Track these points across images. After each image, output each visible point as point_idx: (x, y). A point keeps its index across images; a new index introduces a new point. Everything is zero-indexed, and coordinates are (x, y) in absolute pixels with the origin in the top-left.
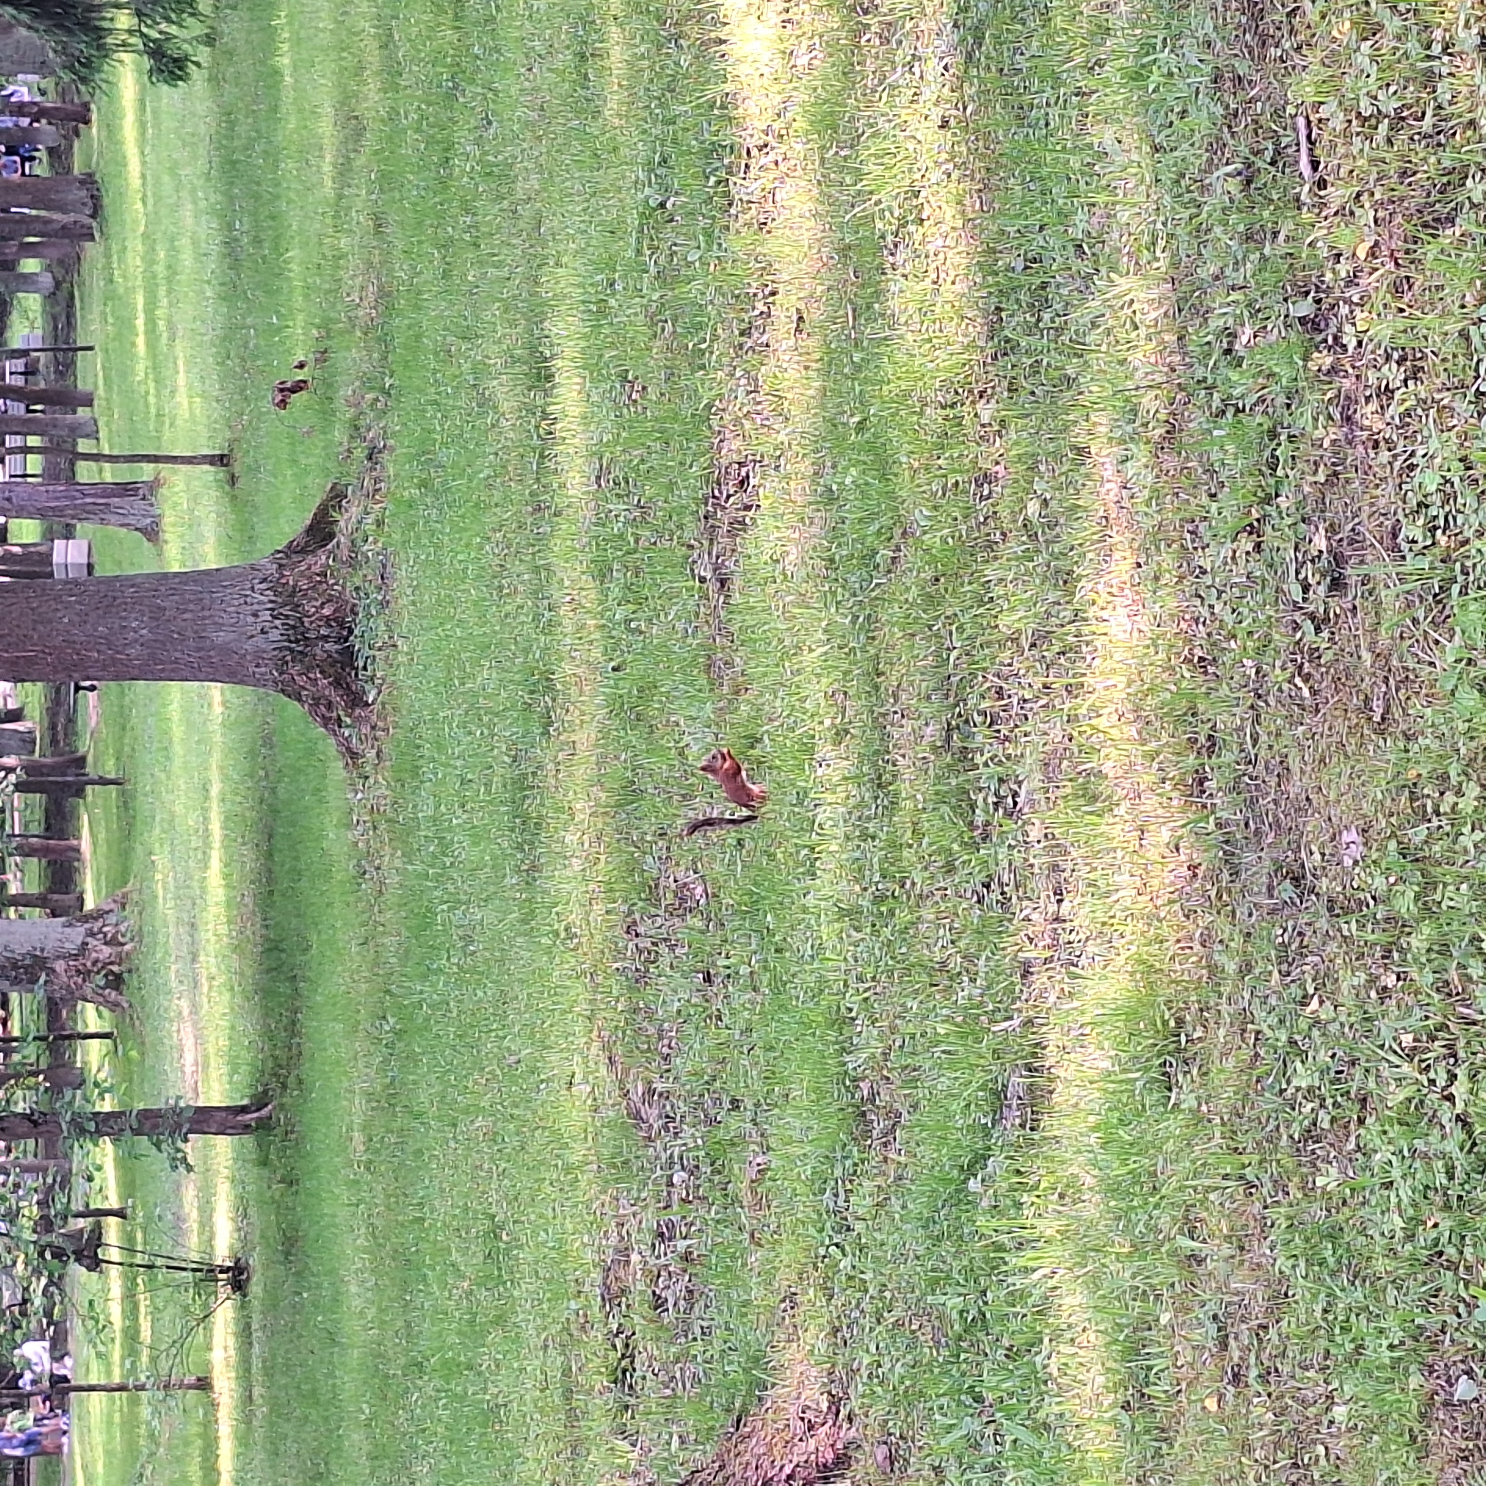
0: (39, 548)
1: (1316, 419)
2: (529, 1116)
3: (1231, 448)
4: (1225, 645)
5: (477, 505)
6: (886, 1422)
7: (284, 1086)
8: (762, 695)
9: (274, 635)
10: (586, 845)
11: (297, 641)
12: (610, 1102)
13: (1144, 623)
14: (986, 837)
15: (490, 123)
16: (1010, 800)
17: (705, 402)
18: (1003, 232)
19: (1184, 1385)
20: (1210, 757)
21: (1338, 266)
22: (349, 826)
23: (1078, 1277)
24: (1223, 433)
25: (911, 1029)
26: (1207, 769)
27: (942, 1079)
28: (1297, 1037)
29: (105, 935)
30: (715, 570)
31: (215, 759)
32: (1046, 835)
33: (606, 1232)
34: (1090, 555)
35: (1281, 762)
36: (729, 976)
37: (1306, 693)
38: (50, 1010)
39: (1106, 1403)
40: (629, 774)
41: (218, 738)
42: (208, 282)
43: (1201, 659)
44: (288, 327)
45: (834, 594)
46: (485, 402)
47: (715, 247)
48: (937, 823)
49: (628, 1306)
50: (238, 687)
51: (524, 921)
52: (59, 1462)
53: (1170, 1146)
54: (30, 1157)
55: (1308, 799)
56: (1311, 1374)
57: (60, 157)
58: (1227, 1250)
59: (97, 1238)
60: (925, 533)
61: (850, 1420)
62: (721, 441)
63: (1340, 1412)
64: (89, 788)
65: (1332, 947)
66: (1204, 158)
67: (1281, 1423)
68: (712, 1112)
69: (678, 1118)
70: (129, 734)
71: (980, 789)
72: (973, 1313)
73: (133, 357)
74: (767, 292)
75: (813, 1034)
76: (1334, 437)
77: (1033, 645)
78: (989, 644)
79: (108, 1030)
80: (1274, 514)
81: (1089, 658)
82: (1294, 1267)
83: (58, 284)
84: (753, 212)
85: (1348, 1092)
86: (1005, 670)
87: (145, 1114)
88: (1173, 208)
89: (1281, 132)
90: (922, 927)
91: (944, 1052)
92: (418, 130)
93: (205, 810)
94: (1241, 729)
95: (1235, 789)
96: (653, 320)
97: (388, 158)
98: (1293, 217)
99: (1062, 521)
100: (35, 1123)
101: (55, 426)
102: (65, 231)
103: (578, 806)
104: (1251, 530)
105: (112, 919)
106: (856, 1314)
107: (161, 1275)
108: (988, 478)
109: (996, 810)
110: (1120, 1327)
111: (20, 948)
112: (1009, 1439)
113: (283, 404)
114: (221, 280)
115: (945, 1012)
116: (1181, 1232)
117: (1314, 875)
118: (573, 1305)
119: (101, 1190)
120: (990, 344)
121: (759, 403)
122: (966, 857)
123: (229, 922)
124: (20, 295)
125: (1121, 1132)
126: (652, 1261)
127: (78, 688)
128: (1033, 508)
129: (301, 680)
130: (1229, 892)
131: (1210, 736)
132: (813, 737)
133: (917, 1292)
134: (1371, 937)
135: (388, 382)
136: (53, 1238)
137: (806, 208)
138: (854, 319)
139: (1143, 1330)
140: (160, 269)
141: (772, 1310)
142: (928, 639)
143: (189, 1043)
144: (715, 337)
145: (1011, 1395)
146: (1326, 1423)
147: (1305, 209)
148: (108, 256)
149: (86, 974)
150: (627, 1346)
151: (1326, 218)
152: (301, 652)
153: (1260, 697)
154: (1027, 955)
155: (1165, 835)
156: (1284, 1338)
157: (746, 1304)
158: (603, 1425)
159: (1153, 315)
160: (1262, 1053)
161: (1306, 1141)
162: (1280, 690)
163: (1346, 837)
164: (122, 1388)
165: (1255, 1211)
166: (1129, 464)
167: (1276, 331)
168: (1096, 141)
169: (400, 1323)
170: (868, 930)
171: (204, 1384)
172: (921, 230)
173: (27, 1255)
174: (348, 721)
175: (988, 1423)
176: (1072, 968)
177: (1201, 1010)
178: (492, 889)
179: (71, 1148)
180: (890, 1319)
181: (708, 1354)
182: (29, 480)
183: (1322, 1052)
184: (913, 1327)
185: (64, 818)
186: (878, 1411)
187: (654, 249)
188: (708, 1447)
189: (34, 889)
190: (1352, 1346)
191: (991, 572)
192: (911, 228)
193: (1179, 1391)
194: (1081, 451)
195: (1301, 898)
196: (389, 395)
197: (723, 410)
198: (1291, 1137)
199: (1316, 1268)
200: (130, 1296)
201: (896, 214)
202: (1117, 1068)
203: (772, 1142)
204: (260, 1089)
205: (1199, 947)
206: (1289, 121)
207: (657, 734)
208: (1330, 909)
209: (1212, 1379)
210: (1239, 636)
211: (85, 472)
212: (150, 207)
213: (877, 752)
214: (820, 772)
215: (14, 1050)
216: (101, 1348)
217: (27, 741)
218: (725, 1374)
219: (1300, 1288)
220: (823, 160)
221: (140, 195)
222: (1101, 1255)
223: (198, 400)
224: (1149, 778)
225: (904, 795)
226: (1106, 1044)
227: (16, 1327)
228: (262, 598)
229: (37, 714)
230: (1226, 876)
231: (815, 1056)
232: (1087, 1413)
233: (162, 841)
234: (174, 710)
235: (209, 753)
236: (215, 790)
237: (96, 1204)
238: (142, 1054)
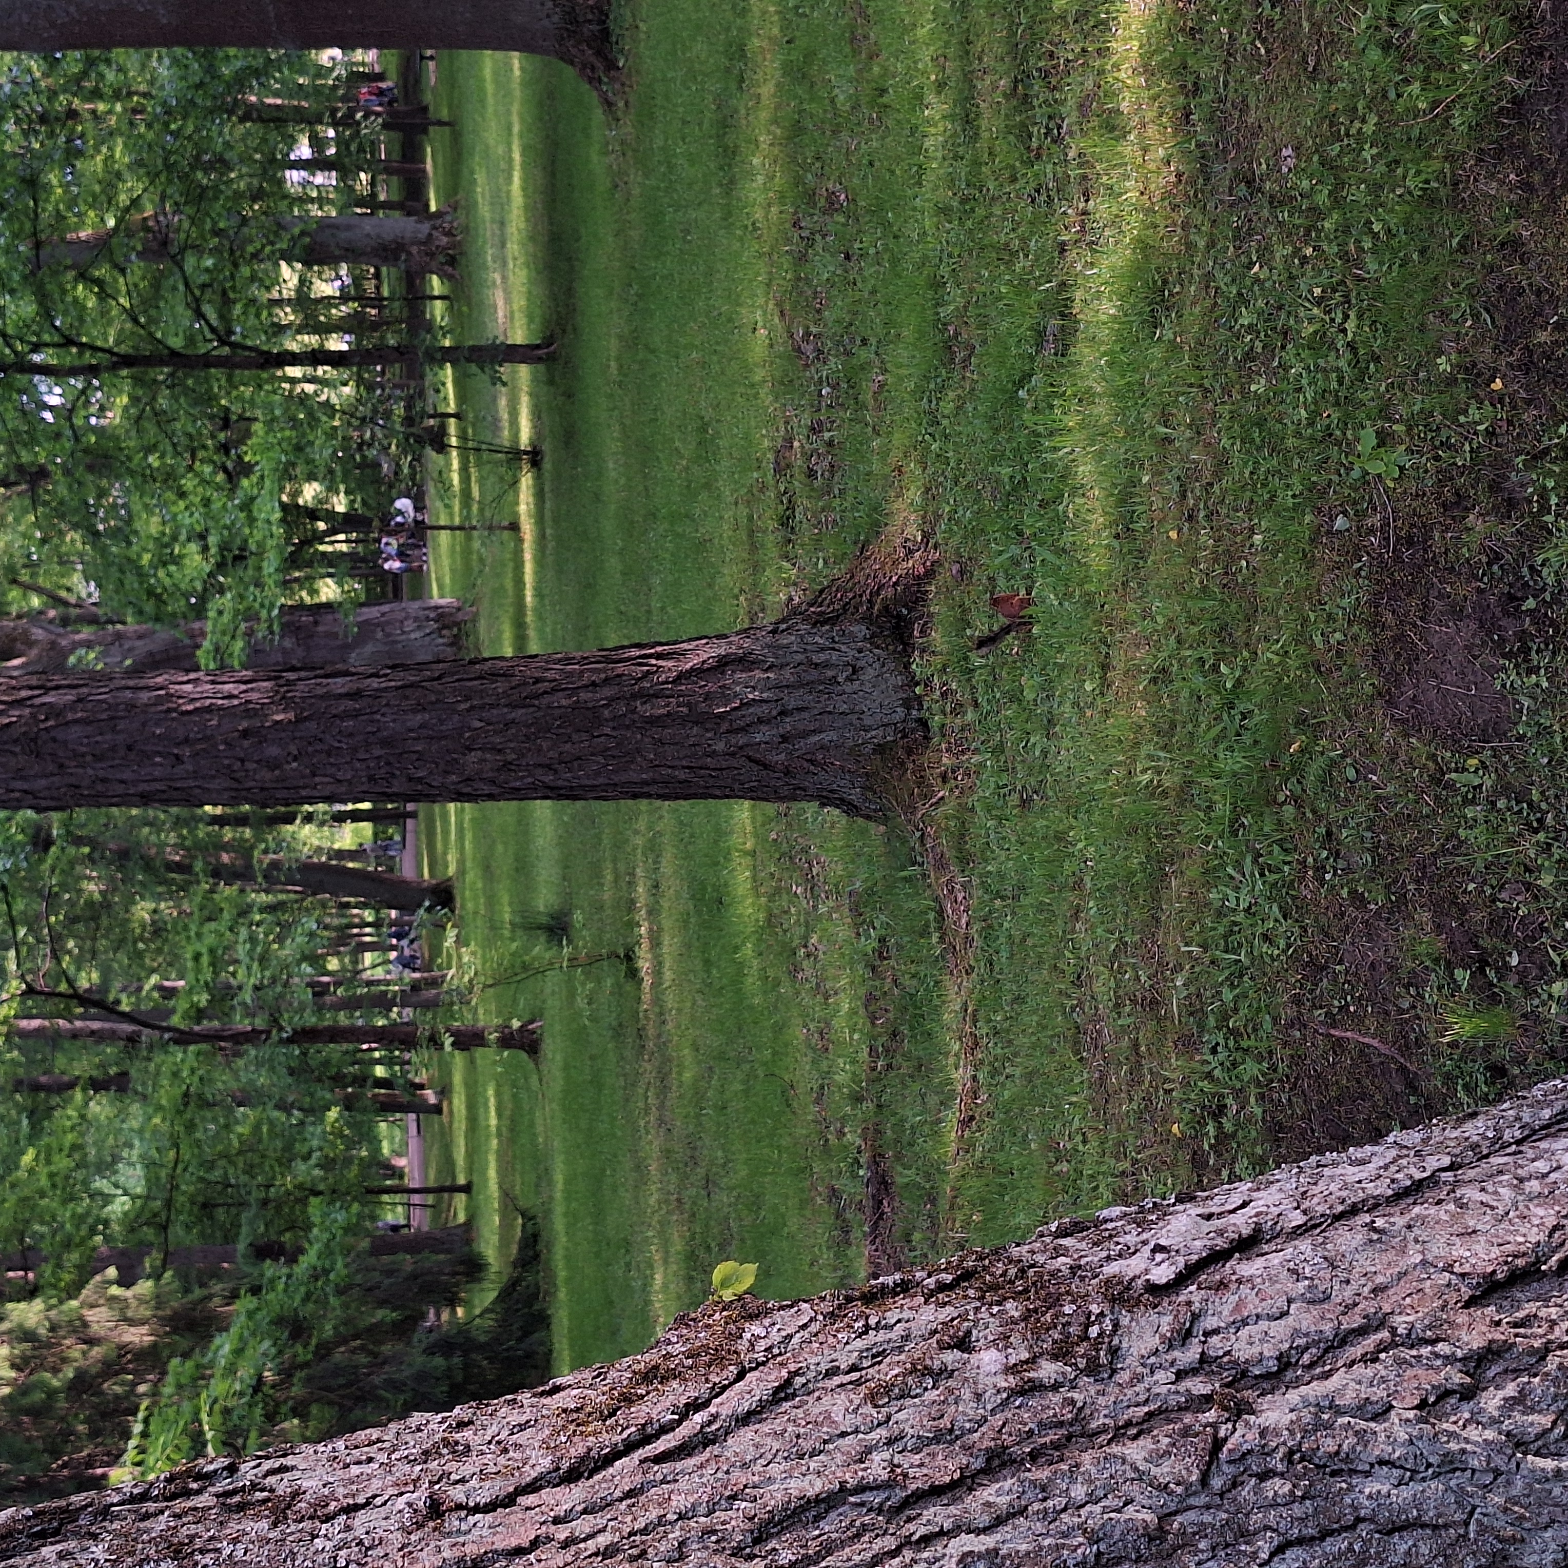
2: (727, 350)
4: (1208, 18)
6: (959, 549)
7: (564, 331)
8: (888, 59)
9: (556, 19)
10: (767, 166)
11: (571, 23)
12: (781, 341)
14: (1038, 157)
16: (1055, 131)
19: (1155, 523)
20: (1194, 98)
22: (606, 153)
23: (1090, 453)
25: (983, 288)
26: (1192, 106)
27: (1003, 323)
28: (1243, 291)
29: (444, 229)
31: (515, 108)
32: (1079, 155)
33: (777, 428)
35: (1243, 101)
36: (862, 255)
37: (1263, 51)
38: (408, 279)
39: (1104, 536)
40: (796, 116)
41: (517, 93)
43: (1192, 29)
48: (1005, 148)
49: (791, 476)
51: (725, 219)
53: (1154, 365)
54: (398, 378)
55: (1260, 126)
56: (1240, 514)
58: (1189, 434)
59: (442, 431)
61: (936, 547)
63: (1258, 538)
64: (431, 129)
65: (1270, 229)
67: (1219, 546)
68: (849, 347)
69: (826, 352)
70: (457, 89)
71: (1036, 124)
72: (1019, 477)
75: (918, 294)
77: (1076, 21)
78: (1046, 21)
79: (447, 294)
81: (1114, 29)
82: (1233, 444)
85: (1276, 328)
86: (1056, 40)
87: (473, 349)
90: (993, 220)
91: (1005, 305)
93: (509, 145)
94: (1217, 78)
95: (1211, 120)
100: (402, 354)
103: (762, 139)
105: (449, 218)
106: (941, 479)
107: (485, 456)
109: (1046, 138)
110: (1115, 485)
111: (388, 236)
112: (1039, 559)
115: (1006, 277)
116: (1159, 423)
117: (1261, 180)
118: (755, 475)
119: (445, 400)
122: (1024, 171)
125: (1122, 357)
126: (807, 446)
127: (423, 56)
129: (574, 51)
130: (1203, 192)
131: (1195, 83)
132: (923, 88)
133: (982, 465)
134: (1297, 222)
136: (414, 430)
139: (1130, 487)
141: (885, 477)
142: (1003, 17)
143: (500, 303)
146: (1248, 546)
149: (432, 255)
150: (790, 502)
152: (574, 31)
153: (1230, 55)
154: (1063, 238)
155: (1161, 152)
156: (1224, 492)
157: (868, 474)
158: (774, 552)
160: (1219, 301)
161: (1245, 361)
162: (1245, 50)
163: (1285, 153)
164: (460, 528)
165: (1209, 408)
169: (641, 488)
170: (957, 222)
171: (514, 527)
173: (398, 440)
174: (606, 80)
175: (1026, 549)
176: (1094, 246)
177: (1180, 274)
178: (702, 197)
179: (425, 371)
180: (964, 482)
181: (843, 506)
183: (1260, 301)
184: (979, 487)
185: (414, 149)
186: (954, 541)
188: (843, 566)
189: (395, 198)
193: (1153, 527)
195: (1251, 194)
198: (1236, 359)
199: (1248, 445)
200: (464, 470)
202: (1121, 314)
203: (889, 366)
204: (548, 333)
205: (1180, 230)
207: (816, 88)
208: (1271, 203)
209: (1174, 519)
210: (1220, 10)
213: (966, 99)
214: (926, 112)
215: (385, 307)
216: (446, 501)
218: (854, 519)
219: (1236, 459)
222: (1105, 441)
224: (1150, 115)
225: (983, 128)
226: (1115, 298)
227: (392, 488)
230: (1201, 181)
231: (919, 308)
232: (1091, 541)
233: (479, 164)
234: (488, 73)
235: (511, 104)
236: (516, 129)
237: (441, 409)
238: (470, 309)
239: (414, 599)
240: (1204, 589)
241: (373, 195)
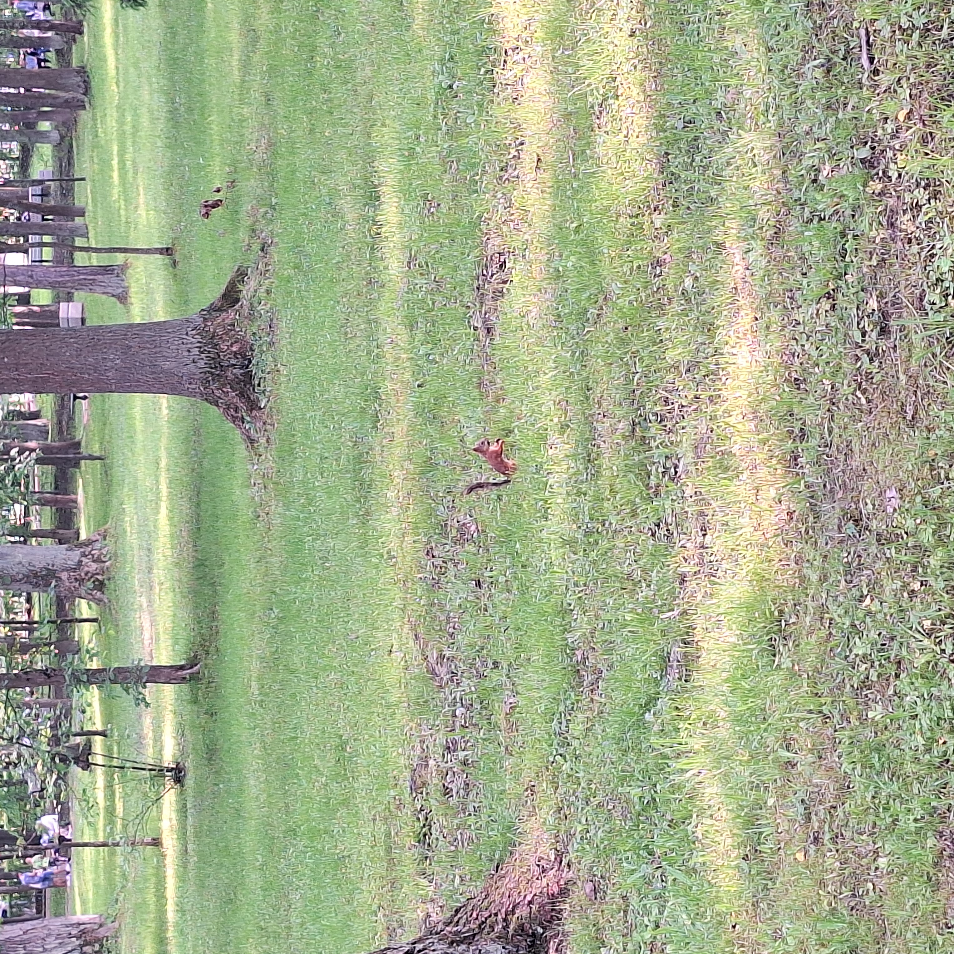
0: (51, 308)
1: (871, 225)
2: (364, 671)
3: (816, 243)
4: (811, 370)
5: (331, 281)
6: (592, 868)
7: (207, 653)
8: (513, 402)
9: (201, 364)
10: (401, 498)
11: (216, 367)
12: (416, 663)
13: (760, 356)
14: (657, 494)
15: (339, 34)
16: (672, 470)
17: (477, 214)
18: (669, 104)
19: (782, 845)
20: (801, 443)
21: (886, 126)
22: (249, 486)
23: (715, 776)
24: (811, 233)
25: (608, 617)
26: (800, 450)
27: (629, 649)
28: (857, 622)
29: (93, 555)
30: (484, 323)
31: (163, 444)
32: (696, 493)
33: (413, 746)
34: (725, 313)
35: (847, 446)
36: (492, 583)
37: (863, 401)
38: (58, 604)
39: (732, 856)
40: (429, 453)
41: (165, 430)
42: (159, 137)
43: (796, 379)
44: (210, 165)
45: (560, 337)
46: (337, 214)
47: (484, 114)
48: (626, 484)
49: (427, 794)
50: (178, 397)
51: (361, 548)
52: (65, 891)
53: (774, 692)
54: (46, 698)
55: (864, 470)
56: (864, 837)
57: (63, 56)
58: (811, 758)
59: (88, 749)
60: (618, 298)
61: (569, 866)
62: (488, 239)
63: (882, 862)
64: (83, 462)
65: (879, 565)
66: (800, 56)
67: (845, 869)
68: (481, 670)
69: (460, 674)
70: (108, 426)
71: (654, 463)
72: (648, 798)
73: (111, 185)
74: (517, 142)
75: (546, 620)
76: (882, 236)
77: (688, 370)
78: (660, 370)
79: (95, 617)
80: (844, 286)
81: (724, 378)
82: (853, 769)
83: (62, 138)
84: (509, 91)
85: (889, 658)
86: (670, 387)
87: (119, 670)
88: (779, 88)
89: (850, 38)
90: (616, 552)
91: (630, 632)
92: (293, 38)
93: (157, 477)
94: (821, 424)
95: (817, 463)
96: (445, 161)
97: (274, 56)
98: (856, 94)
99: (707, 290)
100: (49, 676)
101: (60, 229)
102: (67, 103)
103: (396, 474)
104: (829, 296)
105: (98, 545)
106: (573, 799)
107: (129, 773)
108: (659, 263)
109: (664, 476)
110: (742, 807)
111: (39, 565)
112: (670, 878)
113: (207, 215)
114: (167, 135)
115: (631, 606)
116: (781, 746)
117: (868, 519)
118: (392, 793)
119: (91, 718)
120: (661, 176)
121: (513, 214)
122: (644, 507)
123: (172, 548)
124: (38, 145)
125: (743, 683)
126: (443, 765)
127: (75, 398)
128: (688, 282)
129: (218, 393)
130: (813, 528)
131: (802, 429)
132: (547, 430)
133: (612, 785)
134: (905, 558)
135: (274, 201)
136: (60, 749)
137: (543, 88)
138: (574, 160)
139: (756, 810)
140: (128, 128)
141: (518, 796)
142: (620, 366)
143: (147, 625)
144: (484, 172)
145: (672, 850)
146: (873, 868)
147: (865, 89)
148: (94, 120)
149: (81, 581)
150: (427, 819)
151: (878, 95)
152: (218, 375)
153: (834, 404)
154: (683, 569)
155: (773, 493)
156: (847, 815)
157: (503, 792)
158: (411, 869)
159: (766, 157)
160: (834, 632)
161: (862, 688)
162: (847, 399)
163: (889, 494)
164: (104, 845)
165: (829, 734)
166: (750, 254)
167: (845, 167)
168: (730, 44)
169: (281, 804)
170: (581, 554)
171: (156, 842)
172: (617, 103)
173: (43, 761)
174: (248, 419)
175: (657, 868)
176: (712, 578)
177: (795, 605)
178: (341, 527)
179: (72, 691)
180: (594, 802)
181: (478, 825)
182: (44, 264)
183: (872, 632)
184: (610, 807)
185: (66, 481)
186: (587, 860)
187: (445, 115)
188: (478, 883)
189: (47, 527)
190: (891, 819)
191: (661, 323)
192: (611, 101)
193: (780, 848)
194: (720, 246)
195: (859, 533)
196: (275, 209)
197: (490, 219)
198: (852, 686)
199: (868, 770)
200: (109, 786)
201: (601, 92)
202: (740, 642)
203: (519, 688)
204: (192, 655)
205: (794, 564)
206: (855, 32)
207: (446, 427)
208: (878, 541)
209: (800, 841)
210: (821, 364)
211: (80, 259)
212: (121, 88)
213: (587, 439)
214: (550, 452)
215: (36, 629)
216: (90, 819)
217: (43, 432)
218: (489, 837)
219: (857, 782)
220: (554, 57)
221: (115, 80)
222: (730, 761)
223: (152, 212)
224: (761, 456)
225: (604, 466)
226: (734, 627)
227: (37, 805)
228: (193, 340)
229: (49, 414)
230: (811, 519)
231: (547, 634)
232: (720, 862)
233: (129, 496)
234: (137, 412)
235: (159, 440)
236: (163, 463)
237: (88, 728)
238: (117, 632)
239: (57, 915)
240: (833, 911)
241: (27, 525)
